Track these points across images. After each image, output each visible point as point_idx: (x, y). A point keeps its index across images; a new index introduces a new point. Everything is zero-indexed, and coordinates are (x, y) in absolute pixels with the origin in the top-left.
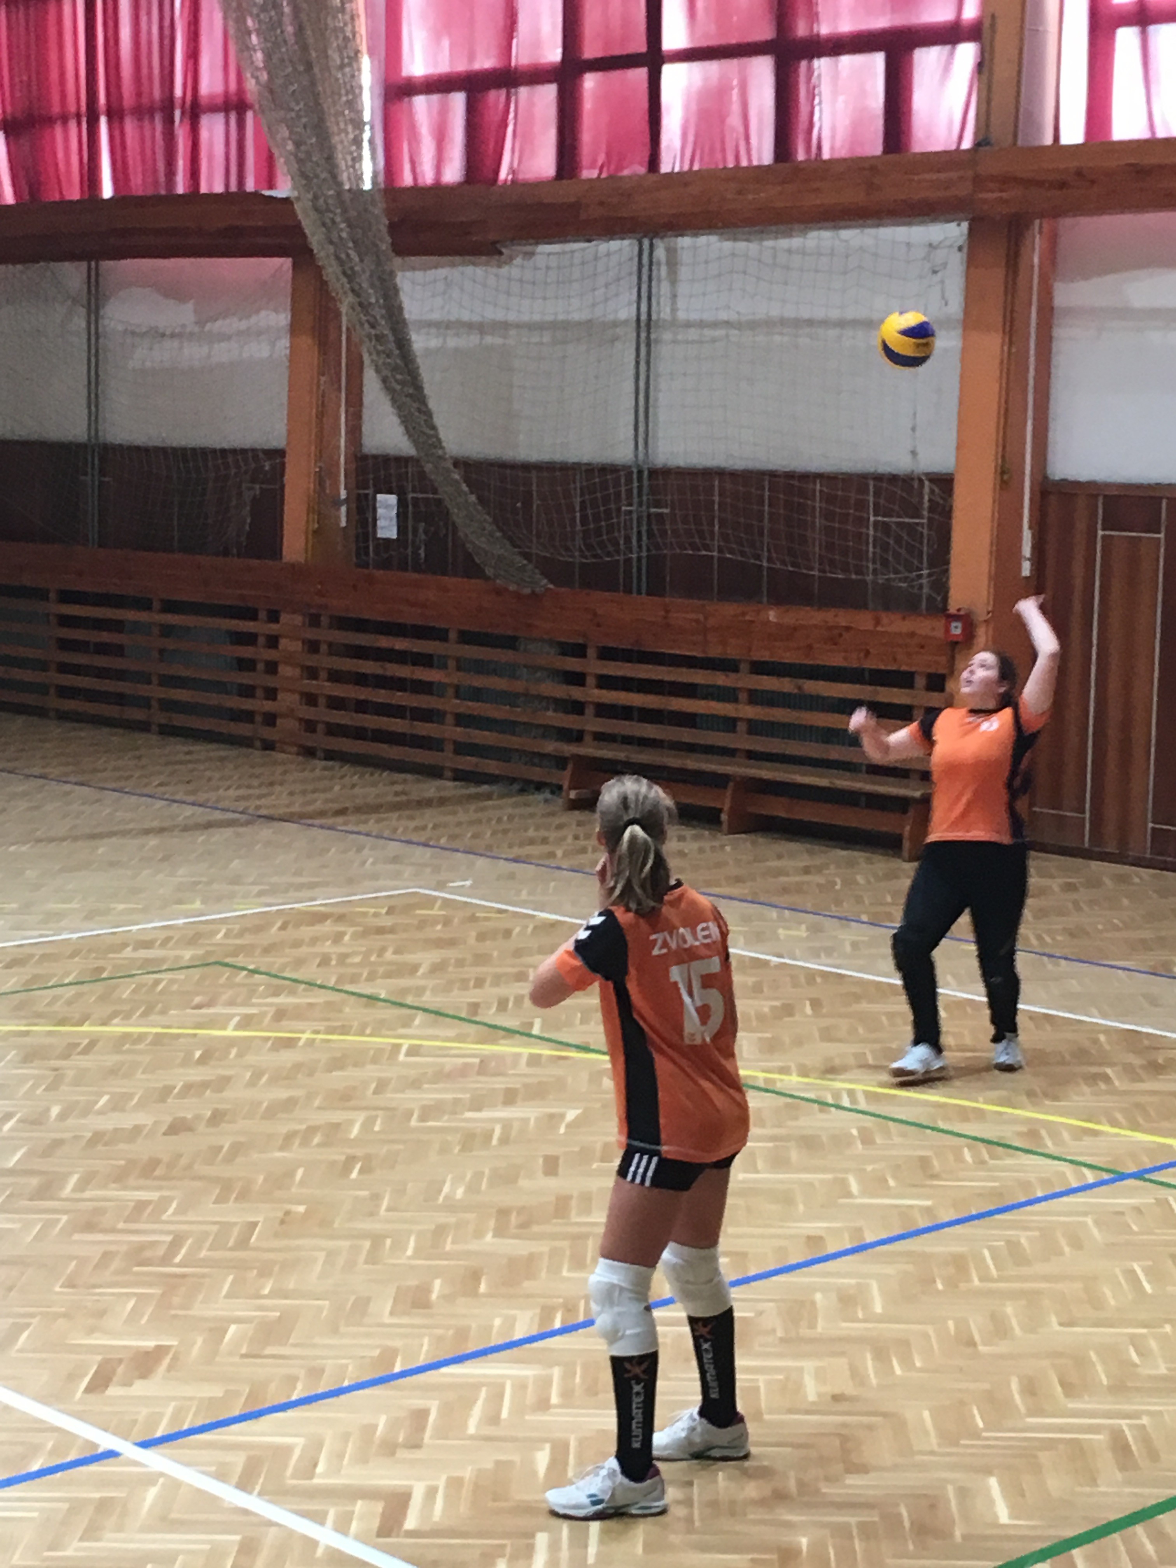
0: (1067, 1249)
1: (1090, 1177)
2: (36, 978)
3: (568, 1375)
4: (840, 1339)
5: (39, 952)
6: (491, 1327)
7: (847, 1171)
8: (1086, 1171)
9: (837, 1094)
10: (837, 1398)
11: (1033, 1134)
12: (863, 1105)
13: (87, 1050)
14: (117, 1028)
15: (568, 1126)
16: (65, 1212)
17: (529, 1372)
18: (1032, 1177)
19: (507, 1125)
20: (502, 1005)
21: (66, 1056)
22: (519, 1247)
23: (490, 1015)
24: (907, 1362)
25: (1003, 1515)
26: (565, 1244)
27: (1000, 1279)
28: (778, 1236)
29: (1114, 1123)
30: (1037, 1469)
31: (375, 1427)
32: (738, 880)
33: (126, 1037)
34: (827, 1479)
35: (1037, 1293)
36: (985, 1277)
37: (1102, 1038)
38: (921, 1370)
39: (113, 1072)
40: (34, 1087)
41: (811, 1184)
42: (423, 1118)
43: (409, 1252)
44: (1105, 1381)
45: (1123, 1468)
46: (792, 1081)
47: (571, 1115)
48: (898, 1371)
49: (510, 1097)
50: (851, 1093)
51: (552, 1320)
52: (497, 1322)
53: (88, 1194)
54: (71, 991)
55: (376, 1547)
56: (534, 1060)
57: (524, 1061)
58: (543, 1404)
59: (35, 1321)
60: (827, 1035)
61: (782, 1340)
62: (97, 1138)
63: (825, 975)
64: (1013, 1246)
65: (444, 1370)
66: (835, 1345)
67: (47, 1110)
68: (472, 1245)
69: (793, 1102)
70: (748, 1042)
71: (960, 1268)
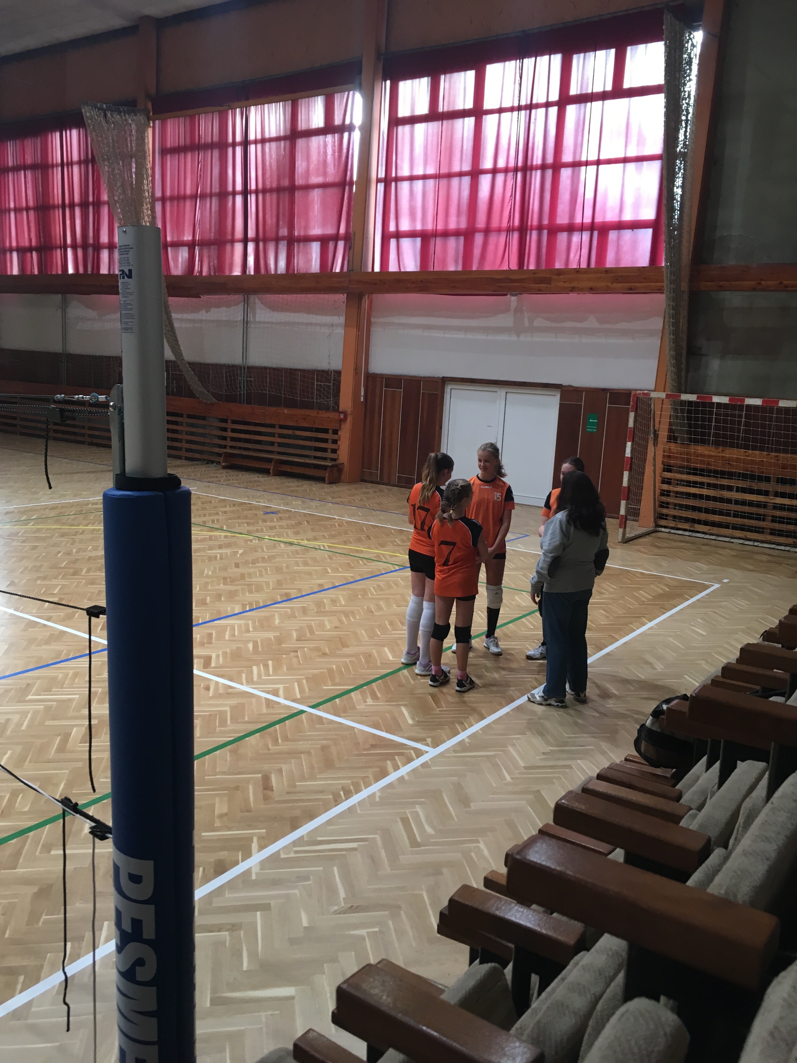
1: (397, 568)
2: (60, 513)
3: (254, 622)
4: (333, 611)
5: (60, 506)
7: (327, 566)
8: (396, 566)
9: (319, 546)
10: (336, 627)
11: (378, 556)
12: (327, 549)
13: (82, 533)
14: (90, 527)
15: (240, 555)
16: (84, 579)
17: (242, 622)
18: (380, 568)
19: (221, 555)
20: (213, 521)
21: (75, 535)
22: (232, 588)
23: (210, 524)
24: (355, 618)
25: (391, 658)
26: (246, 587)
27: (377, 595)
28: (311, 584)
30: (398, 645)
32: (278, 488)
33: (94, 529)
34: (338, 649)
35: (389, 598)
37: (393, 531)
38: (359, 619)
39: (92, 539)
40: (66, 544)
41: (316, 570)
43: (198, 589)
46: (305, 542)
47: (240, 552)
48: (352, 620)
49: (220, 547)
50: (323, 546)
51: (246, 608)
52: (229, 608)
53: (90, 574)
54: (73, 517)
55: (203, 672)
56: (226, 537)
57: (223, 537)
58: (248, 631)
60: (313, 530)
61: (316, 612)
62: (90, 558)
63: (309, 514)
64: (379, 586)
65: (215, 622)
66: (332, 613)
67: (72, 550)
68: (217, 587)
69: (307, 548)
70: (290, 532)
71: (365, 592)
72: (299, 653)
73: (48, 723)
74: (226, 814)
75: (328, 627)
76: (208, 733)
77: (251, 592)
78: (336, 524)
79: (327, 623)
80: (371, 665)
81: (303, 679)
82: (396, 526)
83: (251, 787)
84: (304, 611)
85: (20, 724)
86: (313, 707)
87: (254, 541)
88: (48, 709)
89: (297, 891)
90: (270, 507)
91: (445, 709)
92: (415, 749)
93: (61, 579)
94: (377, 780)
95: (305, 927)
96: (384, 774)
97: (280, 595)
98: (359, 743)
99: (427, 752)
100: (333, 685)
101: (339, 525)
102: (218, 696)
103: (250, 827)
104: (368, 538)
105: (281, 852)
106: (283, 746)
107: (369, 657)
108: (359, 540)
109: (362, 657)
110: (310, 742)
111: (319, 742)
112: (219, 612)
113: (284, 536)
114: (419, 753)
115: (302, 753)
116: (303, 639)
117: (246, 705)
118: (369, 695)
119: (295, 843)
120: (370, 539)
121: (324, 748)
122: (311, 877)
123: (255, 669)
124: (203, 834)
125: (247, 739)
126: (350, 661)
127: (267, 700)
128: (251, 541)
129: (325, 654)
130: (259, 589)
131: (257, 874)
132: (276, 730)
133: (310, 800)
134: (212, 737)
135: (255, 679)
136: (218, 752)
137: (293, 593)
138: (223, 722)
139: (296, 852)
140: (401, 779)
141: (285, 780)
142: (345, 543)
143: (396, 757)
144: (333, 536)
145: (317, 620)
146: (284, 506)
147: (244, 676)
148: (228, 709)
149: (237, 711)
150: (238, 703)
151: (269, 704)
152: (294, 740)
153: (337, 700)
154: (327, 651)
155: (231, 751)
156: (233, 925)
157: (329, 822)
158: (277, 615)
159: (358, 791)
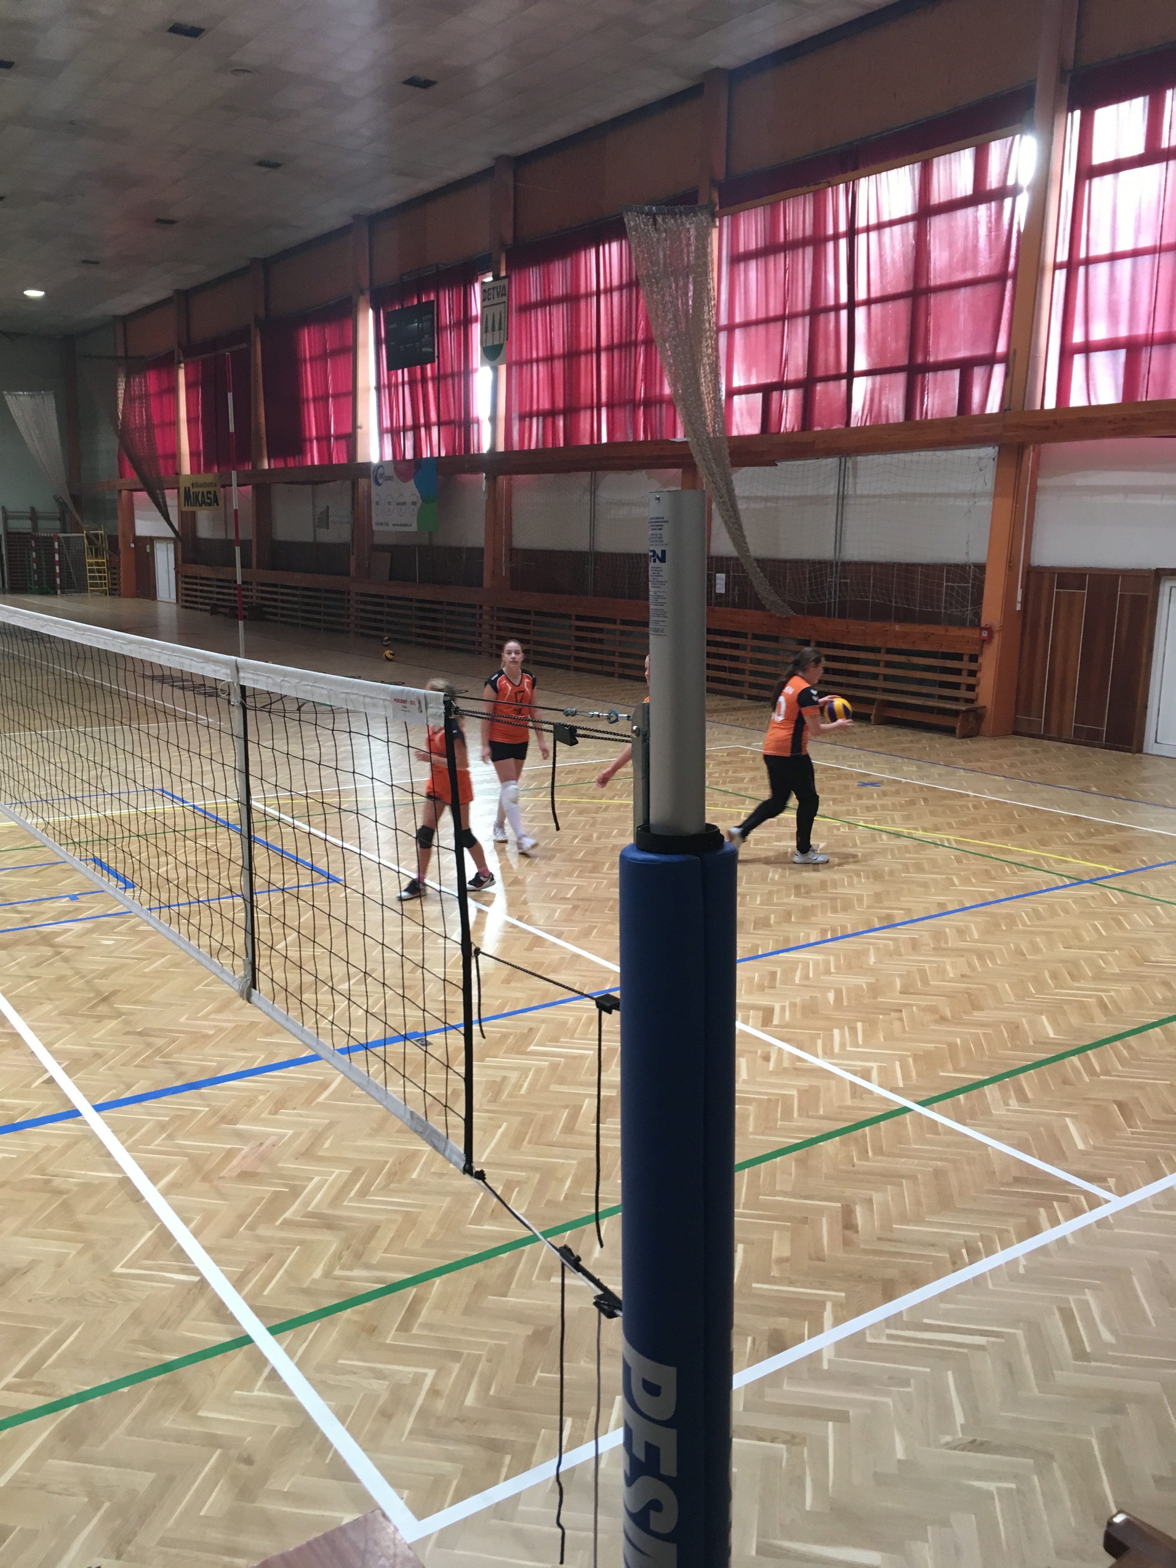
0: (1062, 914)
1: (1067, 882)
2: (579, 779)
3: (837, 959)
4: (962, 950)
5: (579, 768)
6: (799, 937)
7: (952, 874)
8: (1065, 879)
9: (941, 839)
10: (963, 976)
11: (1036, 860)
12: (954, 845)
13: (605, 810)
14: (616, 801)
17: (819, 957)
18: (1040, 881)
21: (597, 813)
22: (808, 902)
24: (994, 961)
25: (1052, 1035)
26: (828, 901)
27: (1032, 926)
28: (926, 903)
29: (1075, 858)
30: (1064, 1013)
31: (754, 978)
32: (881, 745)
33: (621, 805)
34: (965, 1012)
35: (1051, 933)
36: (1024, 925)
37: (1062, 819)
38: (1000, 965)
39: (618, 820)
40: (585, 825)
41: (936, 880)
42: (755, 844)
43: (758, 902)
44: (1090, 974)
45: (1106, 1015)
46: (920, 834)
48: (990, 965)
50: (948, 840)
51: (827, 935)
52: (802, 934)
55: (762, 1031)
58: (828, 972)
59: (598, 925)
60: (933, 813)
61: (933, 949)
63: (928, 787)
64: (1035, 911)
65: (781, 955)
66: (959, 952)
67: (591, 836)
68: (786, 900)
69: (923, 843)
70: (897, 816)
71: (1011, 919)
72: (904, 1014)
73: (554, 1087)
74: (787, 1260)
75: (951, 975)
76: (766, 1128)
77: (834, 910)
78: (970, 805)
79: (949, 968)
80: (1018, 1043)
81: (909, 1056)
82: (1068, 810)
83: (824, 1220)
84: (915, 945)
85: (518, 1086)
86: (923, 1104)
87: (842, 830)
88: (554, 1067)
89: (889, 1401)
90: (870, 775)
91: (1142, 1130)
92: (1086, 1194)
93: (577, 877)
94: (1021, 1239)
95: (899, 1461)
96: (1034, 1230)
97: (878, 918)
98: (994, 1173)
99: (1107, 1201)
100: (956, 1070)
101: (975, 807)
102: (782, 1071)
103: (822, 1285)
104: (1021, 829)
105: (867, 1332)
106: (875, 1162)
107: (1015, 1029)
108: (1006, 833)
109: (1003, 1028)
110: (916, 1161)
111: (931, 1162)
112: (787, 940)
113: (887, 823)
114: (1094, 1202)
115: (903, 1177)
116: (911, 991)
117: (822, 1090)
118: (1012, 1093)
119: (889, 1322)
120: (1024, 831)
121: (938, 1174)
122: (912, 1381)
123: (836, 1032)
124: (754, 1285)
125: (821, 1143)
126: (985, 1034)
127: (852, 1084)
128: (838, 828)
129: (943, 1019)
130: (847, 906)
131: (829, 1361)
132: (864, 1136)
133: (913, 1256)
134: (771, 1135)
135: (836, 1049)
136: (778, 1159)
137: (899, 916)
138: (787, 1114)
139: (890, 1337)
140: (1062, 1241)
141: (876, 1217)
142: (984, 836)
143: (1055, 1203)
144: (964, 825)
145: (933, 962)
146: (890, 773)
147: (820, 1043)
148: (795, 1093)
149: (809, 1097)
150: (811, 1086)
151: (855, 1093)
152: (890, 1155)
153: (961, 1096)
154: (948, 1013)
155: (798, 1161)
156: (794, 1437)
157: (943, 1297)
158: (872, 951)
159: (990, 1252)
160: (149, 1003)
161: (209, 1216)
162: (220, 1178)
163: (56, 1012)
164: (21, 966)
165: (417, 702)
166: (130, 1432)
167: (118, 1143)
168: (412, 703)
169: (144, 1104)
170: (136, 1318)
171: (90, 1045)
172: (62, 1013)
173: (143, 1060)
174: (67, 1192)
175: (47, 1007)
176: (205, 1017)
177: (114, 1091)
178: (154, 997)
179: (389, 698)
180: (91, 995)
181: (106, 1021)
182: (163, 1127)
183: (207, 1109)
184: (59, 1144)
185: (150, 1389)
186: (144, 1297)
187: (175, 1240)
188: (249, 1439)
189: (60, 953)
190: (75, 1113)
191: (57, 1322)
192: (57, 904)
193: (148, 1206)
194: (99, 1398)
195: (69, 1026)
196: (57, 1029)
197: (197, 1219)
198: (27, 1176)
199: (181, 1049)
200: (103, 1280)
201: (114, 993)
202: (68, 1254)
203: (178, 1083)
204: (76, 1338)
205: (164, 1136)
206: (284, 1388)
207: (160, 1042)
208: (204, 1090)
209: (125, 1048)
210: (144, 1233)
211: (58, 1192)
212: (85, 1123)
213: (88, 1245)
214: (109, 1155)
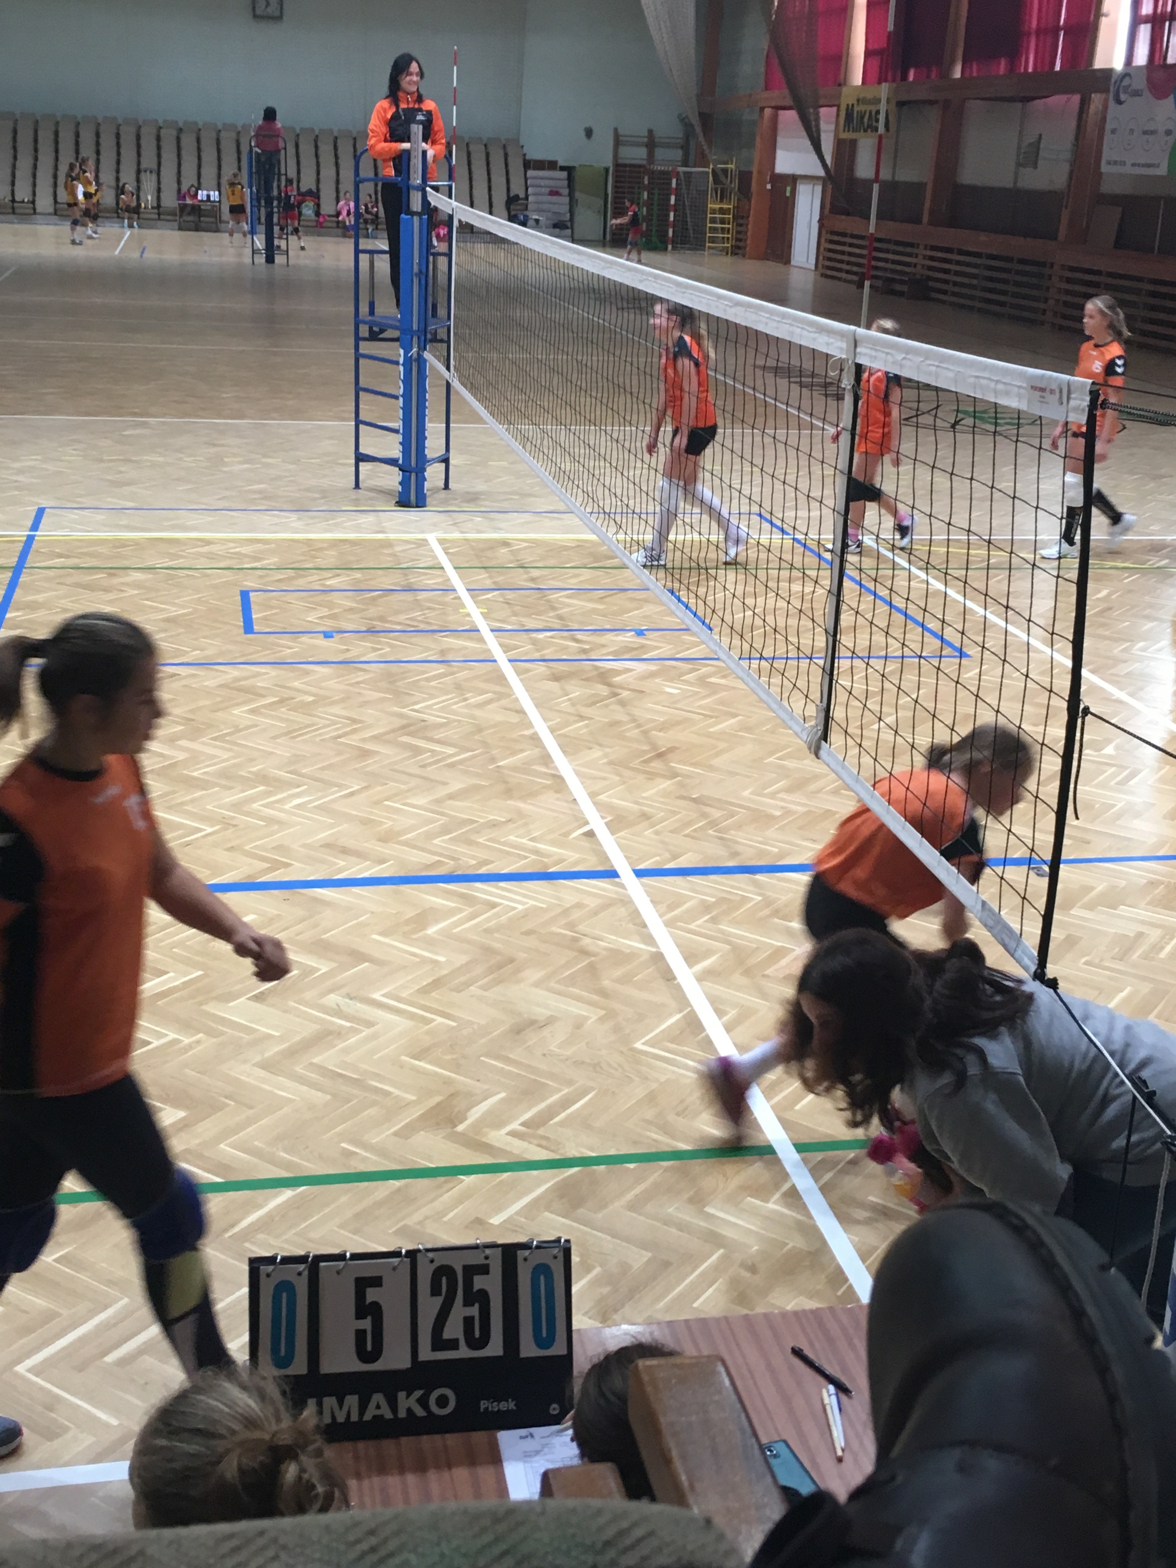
160: (712, 768)
161: (745, 1014)
162: (764, 976)
163: (605, 760)
164: (573, 703)
165: (1057, 391)
166: (632, 1207)
167: (656, 915)
168: (1052, 392)
169: (689, 878)
170: (651, 1098)
171: (637, 803)
172: (611, 763)
173: (695, 830)
174: (595, 955)
175: (597, 753)
176: (773, 796)
177: (658, 858)
178: (716, 762)
179: (1024, 385)
180: (646, 748)
181: (659, 780)
182: (706, 908)
183: (760, 898)
184: (592, 903)
185: (657, 1172)
186: (663, 1079)
187: (704, 1030)
188: (756, 1248)
189: (615, 695)
190: (612, 874)
191: (570, 1083)
192: (620, 638)
193: (679, 988)
194: (603, 1167)
195: (618, 778)
196: (604, 779)
197: (732, 1013)
198: (554, 929)
199: (739, 826)
200: (622, 1052)
201: (672, 750)
202: (587, 1018)
203: (731, 864)
204: (586, 1104)
205: (706, 918)
206: (803, 1208)
207: (716, 814)
208: (759, 877)
209: (675, 813)
210: (671, 1015)
211: (585, 952)
212: (622, 886)
213: (610, 1014)
214: (645, 926)
